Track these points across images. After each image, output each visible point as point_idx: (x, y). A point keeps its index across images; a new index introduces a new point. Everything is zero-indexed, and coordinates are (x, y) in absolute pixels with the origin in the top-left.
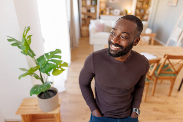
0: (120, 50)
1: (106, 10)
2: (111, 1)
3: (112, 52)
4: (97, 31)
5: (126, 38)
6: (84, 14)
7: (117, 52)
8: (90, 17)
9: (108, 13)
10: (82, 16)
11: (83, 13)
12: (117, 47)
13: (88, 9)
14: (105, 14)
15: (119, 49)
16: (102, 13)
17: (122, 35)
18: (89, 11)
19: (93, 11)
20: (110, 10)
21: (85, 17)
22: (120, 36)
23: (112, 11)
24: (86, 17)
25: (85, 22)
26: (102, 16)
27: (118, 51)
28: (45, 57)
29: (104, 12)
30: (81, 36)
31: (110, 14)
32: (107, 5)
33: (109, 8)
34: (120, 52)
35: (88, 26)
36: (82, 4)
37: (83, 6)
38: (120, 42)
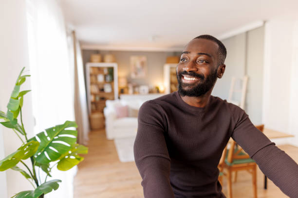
0: (199, 82)
1: (127, 88)
2: (133, 76)
3: (186, 88)
4: (118, 117)
5: (206, 62)
6: (95, 95)
7: (194, 86)
8: (103, 99)
9: (131, 91)
10: (92, 98)
11: (92, 94)
12: (194, 79)
13: (101, 87)
14: (127, 93)
15: (197, 82)
16: (122, 91)
17: (199, 58)
18: (102, 90)
19: (108, 89)
20: (134, 87)
21: (95, 98)
22: (196, 60)
23: (137, 89)
24: (98, 99)
25: (96, 107)
26: (123, 97)
27: (196, 85)
28: (46, 134)
29: (125, 90)
30: (92, 129)
31: (134, 92)
32: (129, 81)
33: (132, 85)
34: (199, 85)
35: (102, 112)
36: (91, 79)
37: (92, 83)
38: (198, 70)
